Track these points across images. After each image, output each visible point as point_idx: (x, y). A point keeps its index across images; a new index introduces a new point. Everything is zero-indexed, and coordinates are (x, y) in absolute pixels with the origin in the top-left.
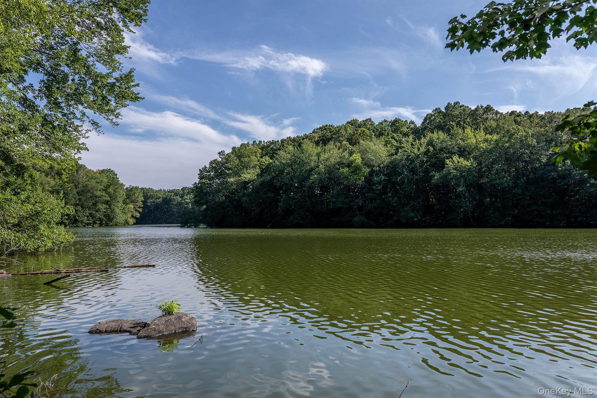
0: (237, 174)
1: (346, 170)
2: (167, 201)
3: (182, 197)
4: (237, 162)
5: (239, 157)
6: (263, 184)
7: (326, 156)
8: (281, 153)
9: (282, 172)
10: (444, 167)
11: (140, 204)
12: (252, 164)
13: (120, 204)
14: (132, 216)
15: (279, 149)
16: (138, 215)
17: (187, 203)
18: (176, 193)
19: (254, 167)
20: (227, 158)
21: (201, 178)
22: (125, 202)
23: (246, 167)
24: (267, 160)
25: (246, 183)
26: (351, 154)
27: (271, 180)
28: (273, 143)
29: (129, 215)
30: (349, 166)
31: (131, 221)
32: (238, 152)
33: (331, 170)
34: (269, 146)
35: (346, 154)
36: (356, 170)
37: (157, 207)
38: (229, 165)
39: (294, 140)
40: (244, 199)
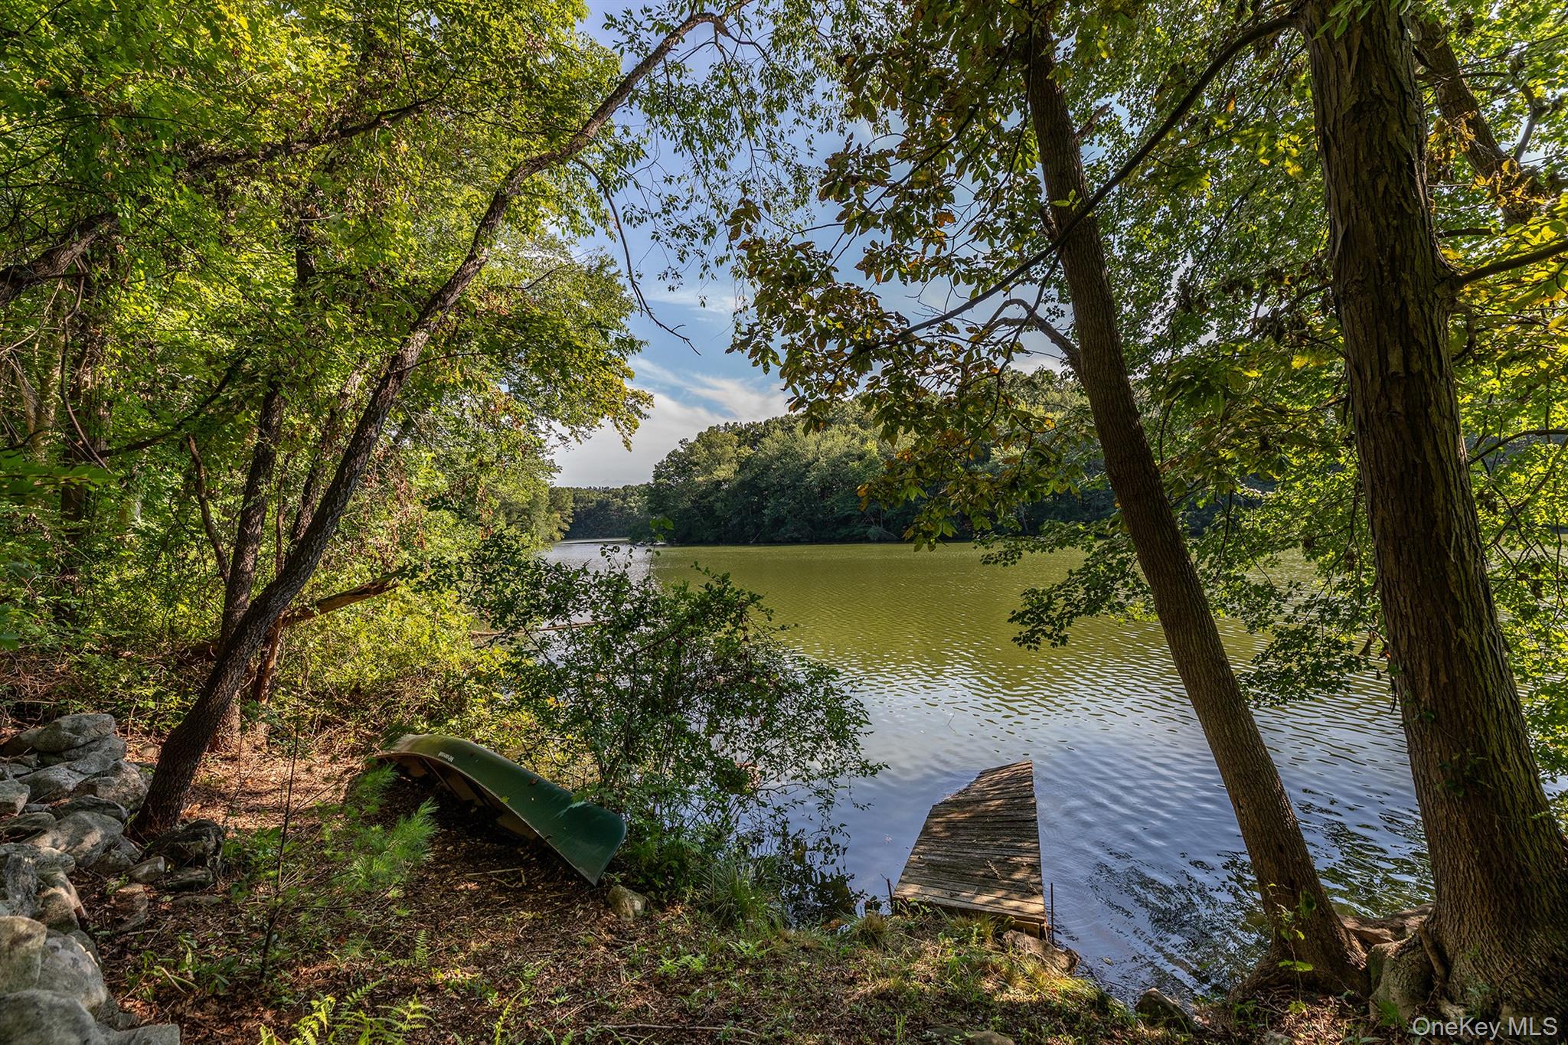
0: (708, 471)
1: (856, 464)
2: (603, 506)
3: (624, 499)
4: (705, 454)
5: (709, 446)
6: (742, 484)
7: (829, 444)
8: (767, 441)
9: (767, 468)
10: (988, 459)
11: (569, 511)
12: (727, 457)
13: (543, 513)
14: (560, 529)
15: (763, 436)
16: (567, 527)
17: (631, 508)
18: (616, 494)
19: (730, 461)
20: (691, 448)
21: (657, 476)
22: (549, 511)
23: (719, 461)
24: (746, 451)
25: (718, 484)
26: (863, 441)
27: (753, 479)
28: (753, 425)
29: (555, 528)
30: (860, 458)
31: (558, 535)
32: (708, 439)
33: (835, 464)
34: (748, 430)
35: (856, 442)
36: (872, 464)
37: (589, 513)
38: (694, 458)
39: (782, 422)
40: (719, 505)
